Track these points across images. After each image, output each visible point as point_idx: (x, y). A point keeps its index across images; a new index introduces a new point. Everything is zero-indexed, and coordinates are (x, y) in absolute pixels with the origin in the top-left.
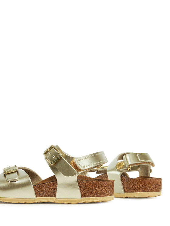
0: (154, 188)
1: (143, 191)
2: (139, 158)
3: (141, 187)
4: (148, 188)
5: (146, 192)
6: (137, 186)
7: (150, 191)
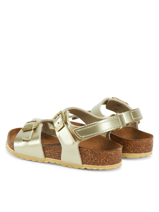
0: (146, 149)
1: (136, 153)
2: (132, 116)
3: (134, 148)
4: (141, 150)
5: (138, 153)
6: (129, 147)
7: (142, 153)
